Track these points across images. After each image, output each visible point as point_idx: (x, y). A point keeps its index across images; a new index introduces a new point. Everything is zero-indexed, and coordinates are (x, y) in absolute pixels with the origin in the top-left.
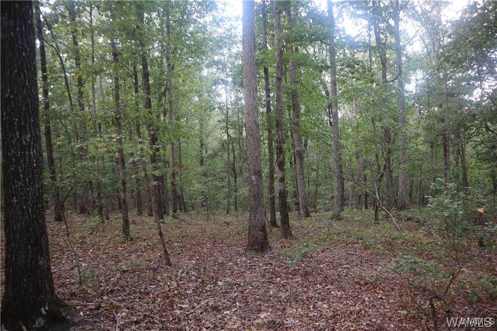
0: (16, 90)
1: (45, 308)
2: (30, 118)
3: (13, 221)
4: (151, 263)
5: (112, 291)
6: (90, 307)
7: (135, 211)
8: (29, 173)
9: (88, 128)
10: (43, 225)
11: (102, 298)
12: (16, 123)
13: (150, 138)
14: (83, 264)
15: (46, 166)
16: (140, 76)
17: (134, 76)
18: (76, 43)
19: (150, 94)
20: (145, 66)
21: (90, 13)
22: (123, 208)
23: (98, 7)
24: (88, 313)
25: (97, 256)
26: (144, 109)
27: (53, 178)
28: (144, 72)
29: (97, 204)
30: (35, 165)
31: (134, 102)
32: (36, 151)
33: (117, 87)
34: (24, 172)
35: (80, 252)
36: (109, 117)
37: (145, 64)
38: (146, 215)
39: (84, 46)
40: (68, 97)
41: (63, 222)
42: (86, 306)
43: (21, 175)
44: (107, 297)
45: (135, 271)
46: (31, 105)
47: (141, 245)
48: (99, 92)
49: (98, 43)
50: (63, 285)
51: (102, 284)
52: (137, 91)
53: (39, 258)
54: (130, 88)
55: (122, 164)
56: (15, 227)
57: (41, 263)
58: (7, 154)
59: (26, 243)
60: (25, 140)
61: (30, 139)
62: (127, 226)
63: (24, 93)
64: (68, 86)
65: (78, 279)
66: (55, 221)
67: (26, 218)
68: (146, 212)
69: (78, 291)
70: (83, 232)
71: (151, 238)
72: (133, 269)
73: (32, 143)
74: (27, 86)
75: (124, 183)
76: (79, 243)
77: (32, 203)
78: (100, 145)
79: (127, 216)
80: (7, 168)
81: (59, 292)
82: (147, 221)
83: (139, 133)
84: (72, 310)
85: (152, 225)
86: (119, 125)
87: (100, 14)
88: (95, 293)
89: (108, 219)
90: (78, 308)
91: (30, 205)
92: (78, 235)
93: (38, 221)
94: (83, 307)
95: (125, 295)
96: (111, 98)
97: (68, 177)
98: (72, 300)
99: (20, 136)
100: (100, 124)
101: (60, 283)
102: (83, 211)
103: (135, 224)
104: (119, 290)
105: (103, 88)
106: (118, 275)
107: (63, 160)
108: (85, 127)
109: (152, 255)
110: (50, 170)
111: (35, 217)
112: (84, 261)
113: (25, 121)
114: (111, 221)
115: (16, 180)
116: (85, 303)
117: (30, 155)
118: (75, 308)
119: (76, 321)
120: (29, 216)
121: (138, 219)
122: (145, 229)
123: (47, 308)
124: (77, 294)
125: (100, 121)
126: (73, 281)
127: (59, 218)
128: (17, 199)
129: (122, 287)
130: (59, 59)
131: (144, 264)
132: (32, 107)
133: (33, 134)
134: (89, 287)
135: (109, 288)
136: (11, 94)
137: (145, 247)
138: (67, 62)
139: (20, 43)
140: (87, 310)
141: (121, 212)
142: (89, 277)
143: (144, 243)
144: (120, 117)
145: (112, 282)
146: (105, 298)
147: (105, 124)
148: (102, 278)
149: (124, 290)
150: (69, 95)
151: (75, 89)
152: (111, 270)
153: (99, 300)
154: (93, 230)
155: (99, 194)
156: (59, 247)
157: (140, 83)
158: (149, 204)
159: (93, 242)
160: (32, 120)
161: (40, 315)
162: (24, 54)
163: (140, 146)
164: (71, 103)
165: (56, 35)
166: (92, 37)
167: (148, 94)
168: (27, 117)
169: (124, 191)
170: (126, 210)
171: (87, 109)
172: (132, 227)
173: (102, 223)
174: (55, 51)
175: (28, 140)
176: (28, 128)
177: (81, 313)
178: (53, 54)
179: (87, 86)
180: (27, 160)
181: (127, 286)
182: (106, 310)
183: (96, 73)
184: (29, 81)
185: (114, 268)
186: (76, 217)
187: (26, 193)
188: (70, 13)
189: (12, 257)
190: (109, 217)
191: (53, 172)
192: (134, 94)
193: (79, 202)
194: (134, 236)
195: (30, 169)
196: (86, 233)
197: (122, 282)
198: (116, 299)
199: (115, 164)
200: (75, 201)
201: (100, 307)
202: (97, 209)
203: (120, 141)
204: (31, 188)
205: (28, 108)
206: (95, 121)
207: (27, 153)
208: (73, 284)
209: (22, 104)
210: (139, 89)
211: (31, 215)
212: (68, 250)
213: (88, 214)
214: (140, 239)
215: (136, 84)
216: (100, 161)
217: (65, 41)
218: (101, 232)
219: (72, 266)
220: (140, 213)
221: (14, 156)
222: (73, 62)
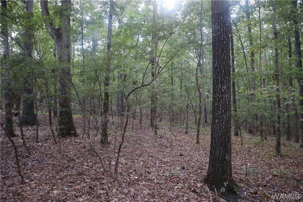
0: (220, 62)
1: (226, 183)
2: (226, 77)
3: (215, 132)
4: (296, 176)
5: (265, 186)
6: (251, 191)
7: (285, 137)
8: (224, 107)
9: (256, 82)
10: (230, 137)
11: (259, 188)
12: (219, 80)
13: (300, 88)
14: (249, 164)
15: (232, 103)
16: (293, 45)
17: (288, 46)
18: (250, 31)
19: (301, 57)
20: (297, 38)
21: (259, 11)
22: (276, 134)
23: (264, 6)
24: (249, 194)
25: (258, 161)
26: (296, 68)
27: (236, 111)
28: (296, 42)
29: (259, 129)
30: (228, 103)
31: (288, 64)
32: (229, 95)
33: (277, 55)
34: (222, 106)
35: (247, 156)
36: (271, 75)
37: (298, 36)
38: (293, 141)
39: (255, 32)
40: (245, 64)
41: (238, 137)
42: (248, 190)
43: (221, 108)
44: (262, 189)
45: (283, 178)
46: (227, 70)
47: (288, 161)
48: (264, 59)
49: (263, 29)
50: (236, 173)
51: (259, 180)
52: (290, 56)
53: (226, 155)
54: (285, 54)
55: (278, 105)
56: (216, 135)
57: (227, 157)
58: (215, 96)
59: (220, 145)
60: (223, 89)
61: (226, 88)
62: (279, 146)
63: (224, 64)
64: (245, 57)
65: (245, 172)
66: (234, 135)
67: (221, 132)
68: (293, 139)
69: (245, 179)
70: (249, 145)
71: (296, 158)
72: (281, 176)
73: (227, 91)
74: (226, 60)
75: (279, 118)
76: (247, 151)
77: (225, 123)
78: (264, 92)
79: (280, 140)
80: (214, 104)
81: (234, 176)
82: (294, 146)
83: (291, 85)
84: (240, 189)
85: (298, 149)
86: (277, 79)
87: (265, 10)
88: (254, 184)
89: (266, 139)
90: (244, 189)
91: (224, 125)
92: (246, 146)
93: (227, 134)
94: (246, 189)
95: (274, 191)
96: (272, 62)
97: (245, 111)
98: (241, 183)
99: (221, 86)
100: (264, 79)
101: (235, 172)
102: (251, 132)
103: (285, 146)
104: (270, 187)
105: (267, 56)
106: (270, 177)
107: (241, 101)
108: (255, 81)
109: (296, 170)
110: (233, 106)
111: (226, 132)
112: (249, 162)
113: (224, 79)
114: (268, 141)
115: (218, 111)
116: (248, 188)
117: (225, 97)
118: (242, 188)
119: (242, 196)
120: (223, 131)
121: (287, 143)
122: (292, 150)
123: (227, 184)
124: (244, 181)
125: (264, 77)
126: (242, 172)
127: (236, 134)
128: (218, 120)
129: (272, 185)
130: (240, 42)
131: (290, 175)
132: (227, 71)
133: (228, 86)
134: (251, 178)
135: (264, 183)
136: (218, 65)
137: (291, 163)
138: (245, 43)
139: (222, 37)
140: (249, 192)
141: (275, 136)
142: (252, 173)
143: (290, 160)
144: (278, 74)
145: (266, 180)
146: (261, 188)
147: (268, 79)
148: (259, 176)
149: (274, 188)
150: (246, 62)
151: (249, 59)
152: (266, 172)
153: (257, 189)
154: (256, 145)
155: (261, 123)
156: (235, 150)
157: (293, 50)
158: (296, 134)
159: (256, 152)
160: (227, 78)
161: (223, 186)
162: (224, 42)
163: (293, 94)
164: (247, 67)
165: (238, 29)
166: (260, 26)
167: (300, 57)
168: (225, 76)
169: (279, 123)
170: (279, 135)
171: (256, 70)
172: (282, 147)
173: (262, 141)
174: (238, 38)
175: (225, 89)
176: (225, 82)
177: (245, 193)
178: (237, 40)
179: (257, 56)
180: (224, 100)
181: (276, 186)
182: (261, 196)
183: (263, 47)
184: (226, 57)
185: (268, 171)
186: (246, 135)
187: (222, 118)
188: (247, 14)
189: (213, 151)
190: (267, 138)
191: (235, 108)
192: (288, 58)
193: (248, 126)
194: (284, 153)
195: (225, 105)
196: (252, 146)
197: (272, 182)
198: (268, 192)
199: (273, 104)
200: (246, 125)
201: (257, 193)
202: (259, 132)
203: (278, 90)
204: (225, 115)
205: (226, 72)
206: (261, 77)
207: (224, 96)
208: (242, 174)
209: (223, 70)
210: (292, 54)
211: (224, 130)
212: (241, 154)
213: (254, 134)
214: (288, 157)
215: (290, 51)
216: (263, 103)
217: (244, 31)
218: (261, 147)
219: (242, 163)
220: (289, 139)
221: (218, 97)
222: (248, 43)
